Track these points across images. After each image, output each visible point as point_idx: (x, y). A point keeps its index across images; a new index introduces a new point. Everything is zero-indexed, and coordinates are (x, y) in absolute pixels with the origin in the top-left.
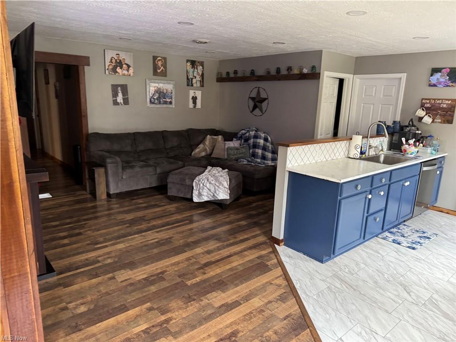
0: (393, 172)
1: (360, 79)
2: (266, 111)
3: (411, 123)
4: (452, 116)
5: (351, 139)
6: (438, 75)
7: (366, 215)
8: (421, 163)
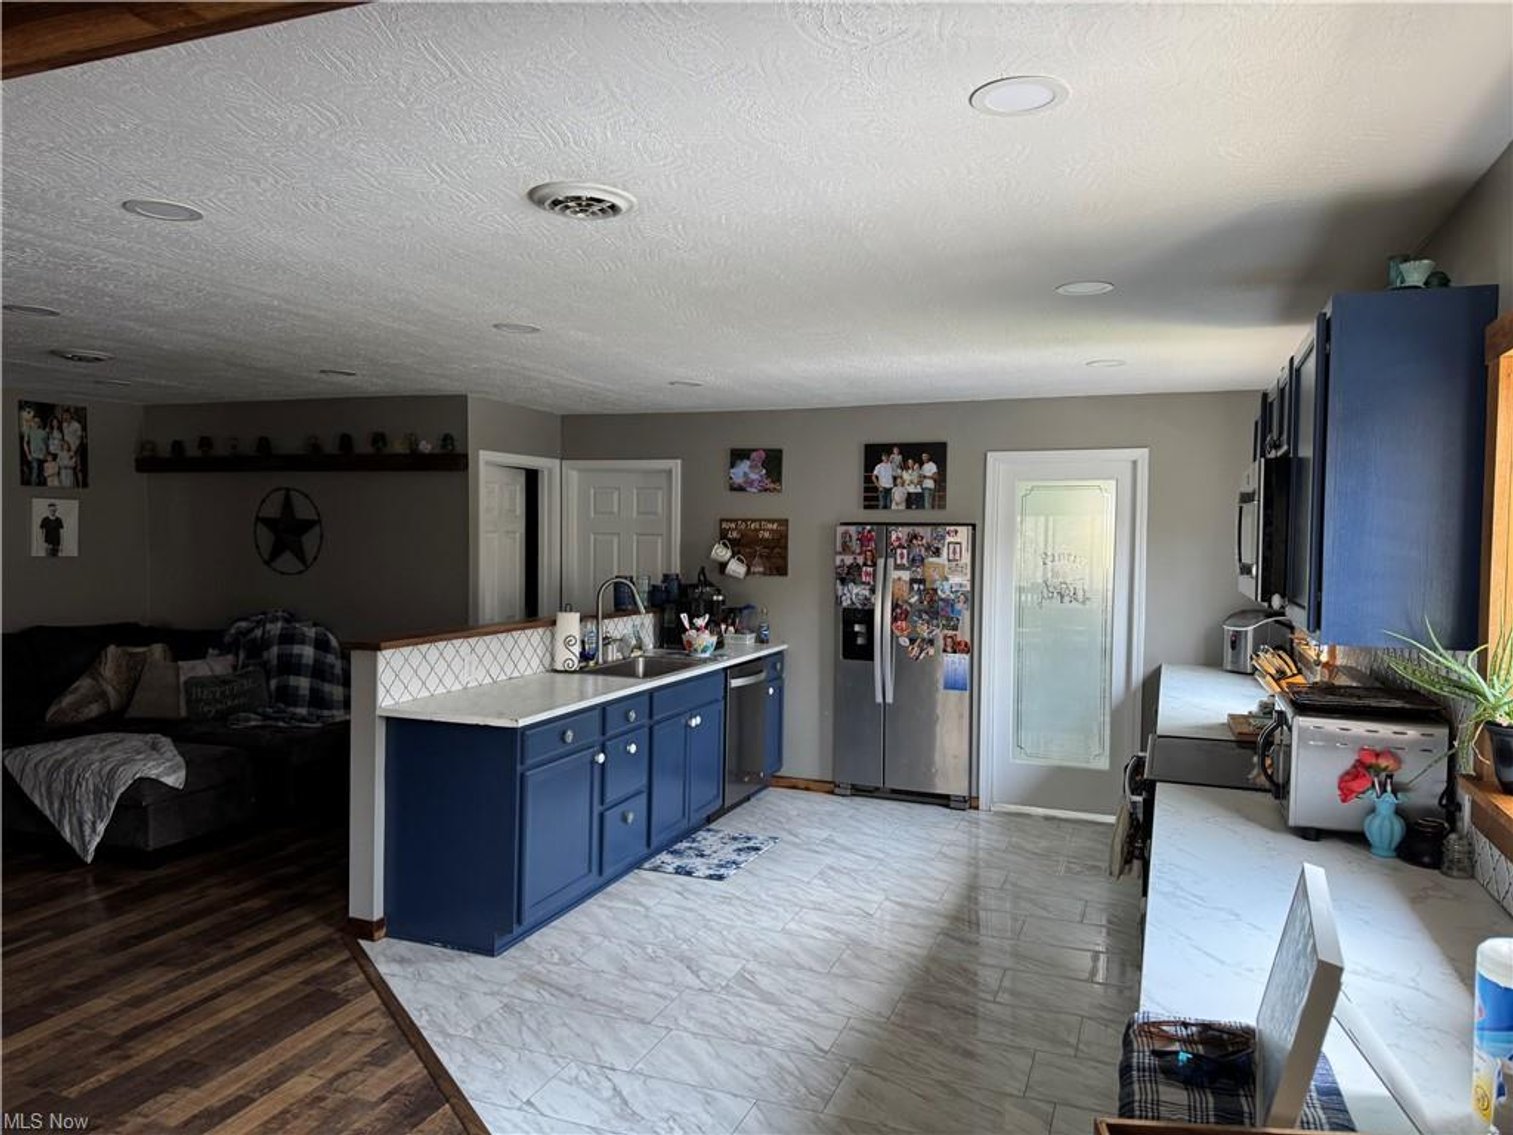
0: (656, 694)
1: (579, 470)
2: (315, 558)
3: (702, 578)
4: (784, 558)
5: (554, 623)
6: (744, 466)
7: (597, 809)
8: (725, 669)
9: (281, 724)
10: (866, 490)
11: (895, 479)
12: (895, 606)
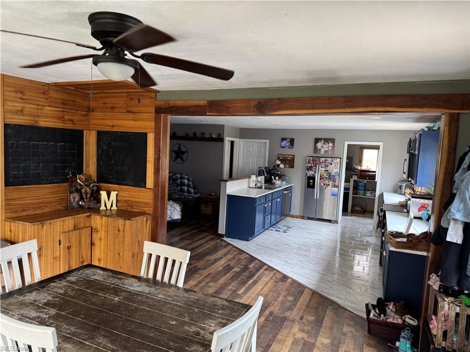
0: (273, 194)
1: (243, 141)
2: (186, 160)
3: (274, 168)
4: (293, 164)
5: (250, 177)
6: (285, 142)
7: (264, 216)
8: (283, 189)
9: (182, 197)
10: (315, 149)
11: (322, 147)
12: (321, 176)
